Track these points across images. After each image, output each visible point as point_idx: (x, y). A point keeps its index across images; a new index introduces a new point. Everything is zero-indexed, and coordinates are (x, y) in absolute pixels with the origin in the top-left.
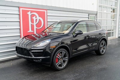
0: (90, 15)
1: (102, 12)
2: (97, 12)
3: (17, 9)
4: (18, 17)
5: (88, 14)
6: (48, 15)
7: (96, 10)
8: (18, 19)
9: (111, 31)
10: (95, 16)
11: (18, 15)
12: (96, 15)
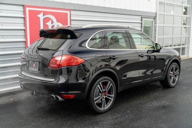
0: (143, 19)
1: (165, 14)
2: (156, 13)
3: (21, 8)
4: (23, 22)
5: (140, 18)
6: (72, 18)
7: (153, 11)
8: (23, 25)
9: (181, 47)
10: (152, 20)
11: (22, 20)
12: (155, 18)
